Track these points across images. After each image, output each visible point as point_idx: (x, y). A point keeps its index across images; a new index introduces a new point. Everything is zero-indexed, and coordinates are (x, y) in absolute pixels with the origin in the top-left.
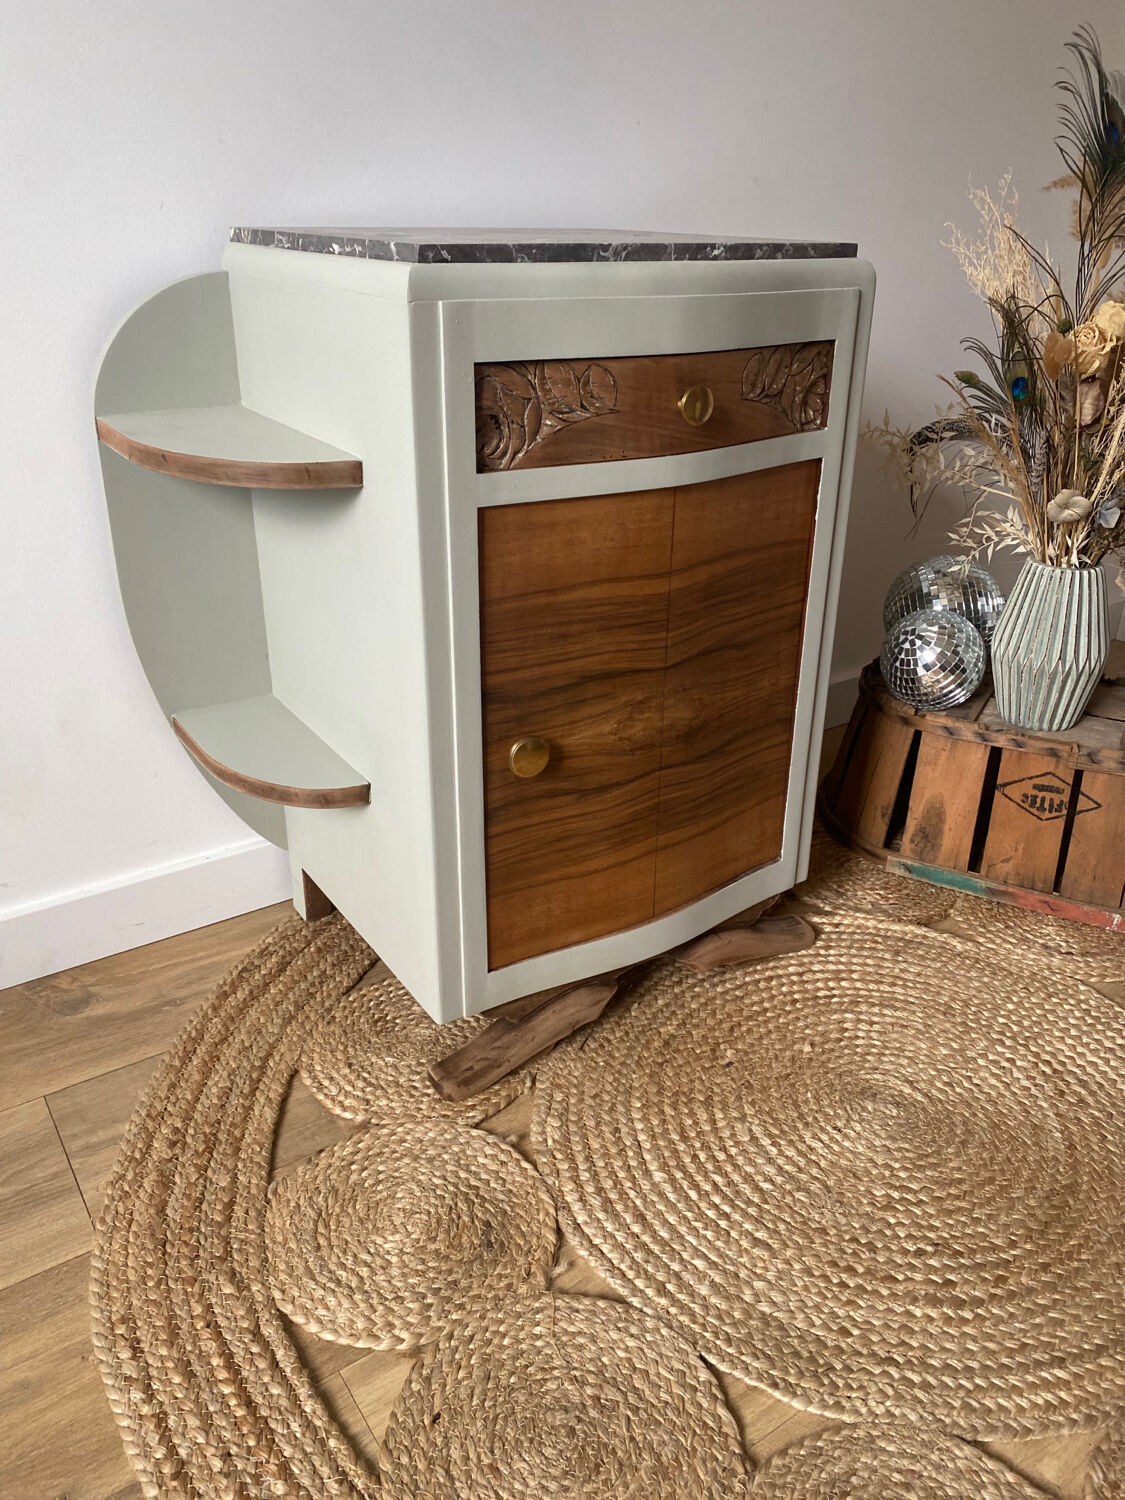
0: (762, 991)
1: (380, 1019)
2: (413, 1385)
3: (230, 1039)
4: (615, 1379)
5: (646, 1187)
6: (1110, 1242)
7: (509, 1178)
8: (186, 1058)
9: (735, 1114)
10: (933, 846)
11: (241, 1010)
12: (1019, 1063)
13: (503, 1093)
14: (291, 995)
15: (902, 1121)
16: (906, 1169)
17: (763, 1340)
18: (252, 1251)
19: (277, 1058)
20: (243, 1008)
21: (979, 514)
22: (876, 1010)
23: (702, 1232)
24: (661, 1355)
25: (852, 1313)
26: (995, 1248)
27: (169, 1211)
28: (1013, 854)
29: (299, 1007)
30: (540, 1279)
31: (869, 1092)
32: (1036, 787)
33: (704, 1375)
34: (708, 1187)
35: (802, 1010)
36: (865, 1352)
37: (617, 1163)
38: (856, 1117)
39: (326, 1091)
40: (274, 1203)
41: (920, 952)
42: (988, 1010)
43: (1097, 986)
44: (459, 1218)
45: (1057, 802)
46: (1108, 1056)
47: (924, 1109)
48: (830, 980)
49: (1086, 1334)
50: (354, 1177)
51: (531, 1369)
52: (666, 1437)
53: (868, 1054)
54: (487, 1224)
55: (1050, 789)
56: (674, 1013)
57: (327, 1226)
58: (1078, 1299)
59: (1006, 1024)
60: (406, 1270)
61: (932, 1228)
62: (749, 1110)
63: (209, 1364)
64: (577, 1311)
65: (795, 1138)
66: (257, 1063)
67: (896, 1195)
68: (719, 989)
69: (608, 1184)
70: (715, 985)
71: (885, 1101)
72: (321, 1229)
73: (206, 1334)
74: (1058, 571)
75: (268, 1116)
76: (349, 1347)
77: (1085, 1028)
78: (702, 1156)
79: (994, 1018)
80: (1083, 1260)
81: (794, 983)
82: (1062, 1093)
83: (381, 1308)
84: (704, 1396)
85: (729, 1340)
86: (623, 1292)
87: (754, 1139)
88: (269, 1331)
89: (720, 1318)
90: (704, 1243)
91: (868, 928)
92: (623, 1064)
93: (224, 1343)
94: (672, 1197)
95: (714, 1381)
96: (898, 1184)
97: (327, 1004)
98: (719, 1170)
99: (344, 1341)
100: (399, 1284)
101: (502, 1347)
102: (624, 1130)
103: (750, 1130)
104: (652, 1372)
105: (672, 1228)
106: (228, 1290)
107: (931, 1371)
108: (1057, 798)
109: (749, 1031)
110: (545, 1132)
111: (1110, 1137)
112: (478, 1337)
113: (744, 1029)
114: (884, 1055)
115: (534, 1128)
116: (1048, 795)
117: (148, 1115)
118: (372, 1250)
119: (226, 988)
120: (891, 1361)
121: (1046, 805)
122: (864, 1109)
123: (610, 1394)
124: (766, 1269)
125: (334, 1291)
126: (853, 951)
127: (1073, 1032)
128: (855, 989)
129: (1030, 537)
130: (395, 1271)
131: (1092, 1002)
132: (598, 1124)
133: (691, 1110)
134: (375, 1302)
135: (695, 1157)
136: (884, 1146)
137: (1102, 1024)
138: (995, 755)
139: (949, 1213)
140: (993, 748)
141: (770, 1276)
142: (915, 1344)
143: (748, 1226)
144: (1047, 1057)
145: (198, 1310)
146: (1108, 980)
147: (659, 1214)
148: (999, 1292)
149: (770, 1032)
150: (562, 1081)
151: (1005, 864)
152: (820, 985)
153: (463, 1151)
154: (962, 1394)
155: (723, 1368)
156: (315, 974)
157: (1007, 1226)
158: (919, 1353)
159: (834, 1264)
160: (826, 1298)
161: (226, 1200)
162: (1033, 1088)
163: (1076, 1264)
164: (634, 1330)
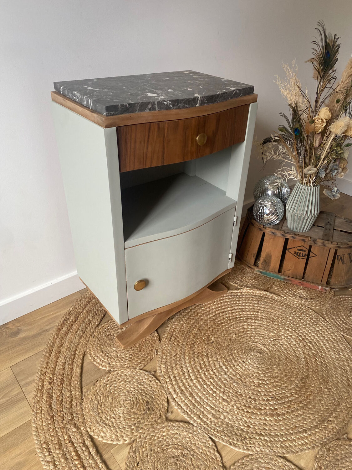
0: (221, 316)
1: (109, 334)
2: (131, 454)
3: (63, 345)
4: (187, 447)
5: (192, 385)
6: (318, 393)
7: (153, 386)
8: (50, 353)
9: (215, 359)
10: (268, 265)
11: (65, 334)
12: (293, 337)
13: (149, 357)
14: (80, 328)
15: (262, 358)
16: (263, 373)
17: (227, 431)
18: (80, 416)
19: (79, 351)
20: (66, 334)
21: (283, 168)
22: (253, 321)
23: (209, 398)
24: (199, 438)
25: (250, 421)
26: (287, 397)
27: (53, 406)
28: (291, 268)
29: (83, 333)
30: (164, 417)
31: (252, 349)
32: (298, 250)
33: (211, 443)
34: (209, 383)
35: (232, 322)
36: (254, 432)
37: (183, 377)
38: (249, 358)
39: (96, 361)
40: (85, 400)
41: (265, 301)
42: (285, 320)
43: (314, 309)
44: (139, 401)
45: (304, 254)
46: (317, 333)
47: (267, 353)
48: (240, 312)
49: (312, 422)
50: (108, 389)
51: (163, 446)
52: (202, 463)
53: (251, 336)
54: (147, 402)
55: (302, 250)
56: (196, 326)
57: (101, 406)
58: (309, 412)
59: (290, 324)
60: (125, 419)
61: (271, 392)
62: (219, 357)
63: (71, 454)
64: (175, 427)
65: (232, 366)
66: (73, 353)
67: (260, 382)
68: (208, 317)
69: (181, 384)
70: (207, 316)
71: (257, 352)
72: (99, 407)
73: (69, 445)
74: (307, 187)
75: (78, 371)
76: (111, 444)
77: (311, 324)
78: (206, 373)
79: (286, 322)
80: (310, 399)
81: (230, 313)
82: (305, 346)
83: (119, 431)
84: (212, 449)
85: (218, 432)
86: (188, 419)
87: (220, 367)
88: (88, 442)
89: (215, 425)
90: (210, 401)
91: (250, 293)
92: (182, 344)
93: (75, 448)
94: (199, 387)
95: (214, 445)
96: (261, 379)
97: (92, 331)
98: (211, 377)
99: (109, 442)
100: (124, 423)
101: (154, 440)
102: (184, 367)
103: (219, 364)
104: (197, 444)
105: (200, 397)
106: (74, 430)
107: (272, 437)
108: (304, 253)
109: (218, 330)
110: (161, 370)
111: (317, 359)
112: (148, 437)
113: (216, 330)
114: (256, 336)
115: (158, 368)
116: (302, 252)
117: (41, 374)
118: (115, 413)
119: (60, 327)
120: (261, 435)
121: (301, 255)
122: (251, 355)
123: (186, 451)
124: (227, 408)
125: (105, 427)
126: (246, 301)
127: (308, 326)
128: (247, 314)
129: (298, 176)
130: (122, 419)
131: (313, 315)
132: (176, 365)
133: (203, 358)
134: (117, 430)
135: (205, 374)
136: (257, 366)
137: (316, 322)
138: (287, 240)
139: (275, 387)
140: (286, 238)
141: (228, 410)
142: (267, 429)
143: (221, 395)
144: (300, 334)
145: (66, 437)
146: (317, 307)
147: (196, 393)
148: (289, 411)
149: (224, 330)
150: (165, 352)
151: (289, 271)
152: (237, 314)
153: (139, 378)
154: (280, 443)
155: (216, 440)
156: (87, 320)
157: (290, 390)
158: (269, 432)
159: (245, 406)
160: (243, 416)
161: (70, 401)
162: (297, 345)
163: (309, 400)
164: (191, 431)
